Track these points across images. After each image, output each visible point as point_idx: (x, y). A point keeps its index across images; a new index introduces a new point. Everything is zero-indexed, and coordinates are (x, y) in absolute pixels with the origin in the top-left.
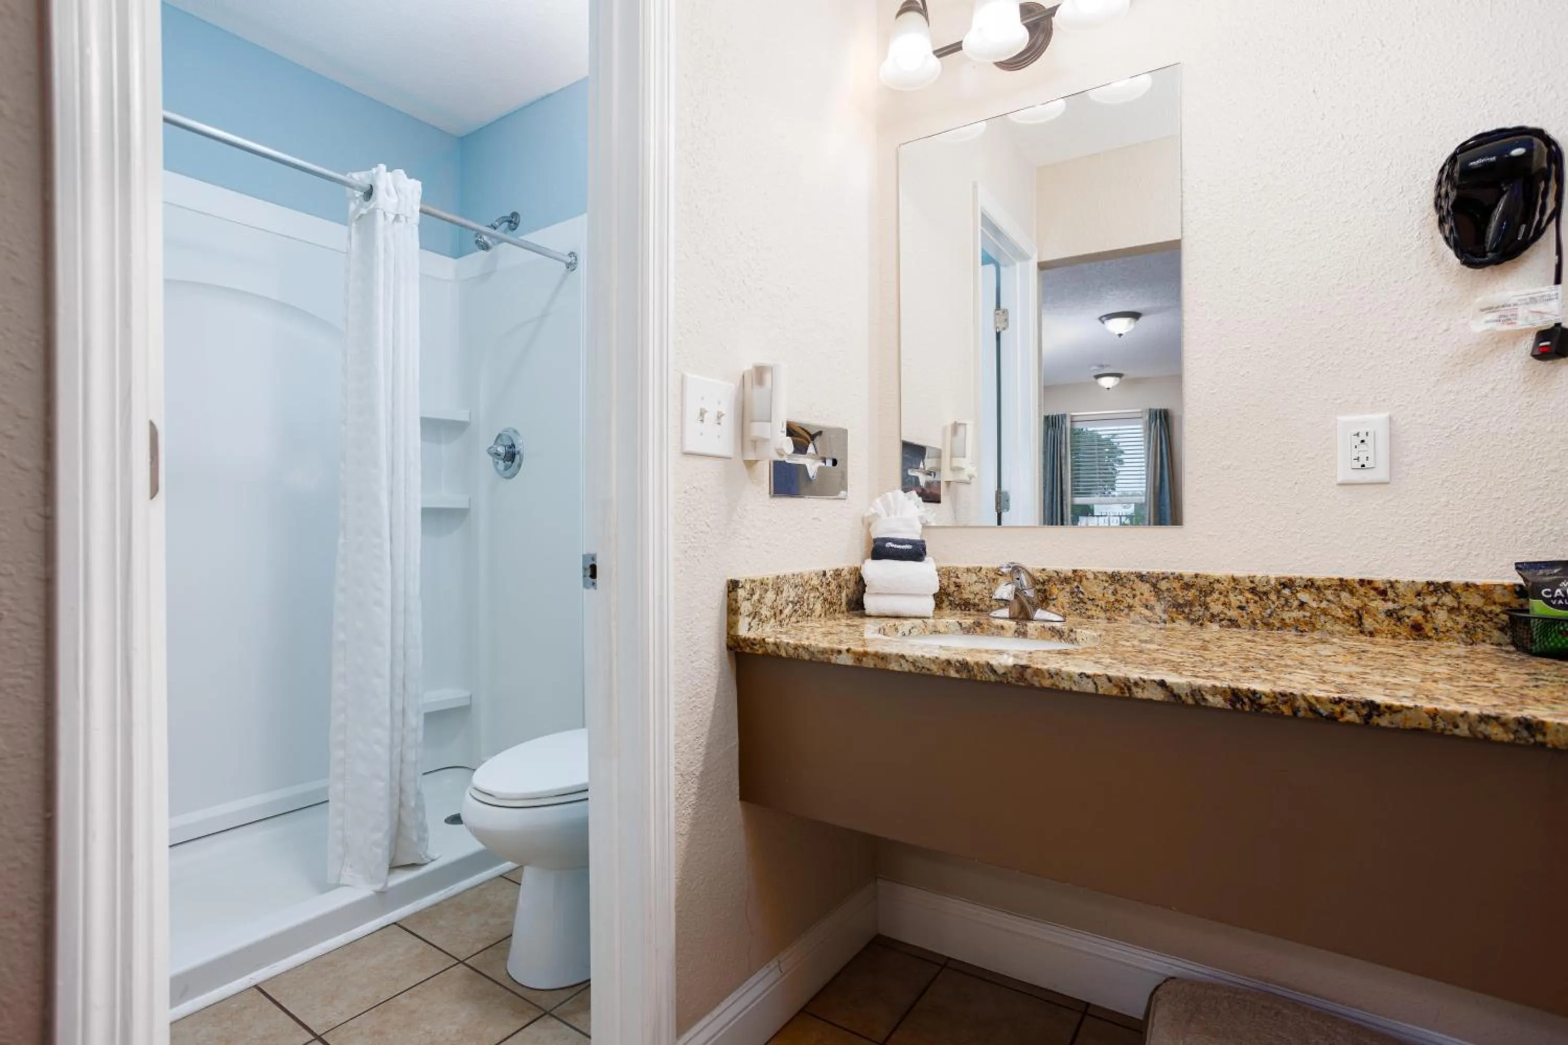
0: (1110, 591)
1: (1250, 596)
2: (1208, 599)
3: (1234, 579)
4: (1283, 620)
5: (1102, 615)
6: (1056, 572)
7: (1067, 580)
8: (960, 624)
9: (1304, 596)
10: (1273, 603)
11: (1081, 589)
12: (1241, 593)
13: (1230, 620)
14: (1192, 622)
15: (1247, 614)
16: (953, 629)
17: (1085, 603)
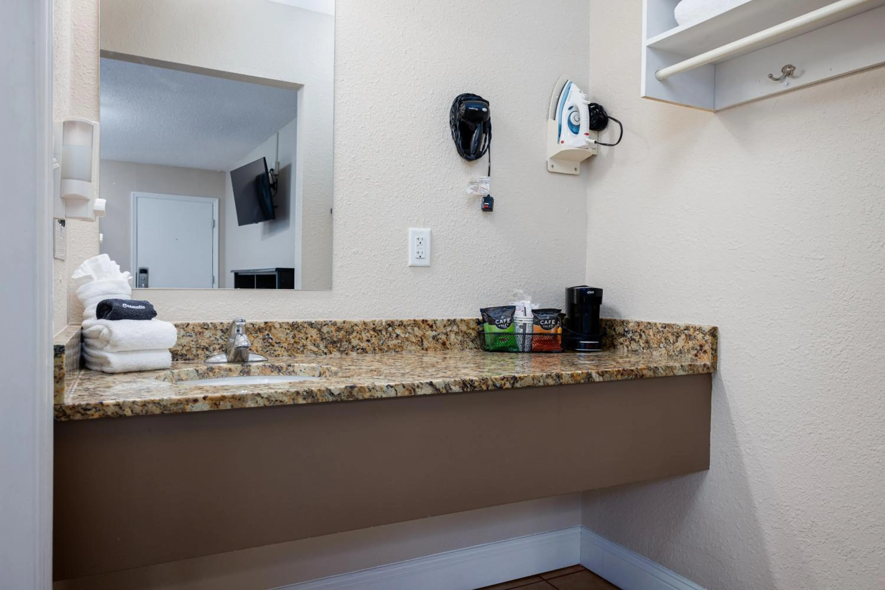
0: (291, 336)
1: (372, 333)
2: (351, 337)
3: (365, 323)
4: (389, 346)
5: (286, 353)
6: (252, 324)
7: (260, 330)
8: (197, 371)
9: (398, 331)
10: (384, 336)
11: (270, 336)
12: (368, 331)
13: (362, 349)
14: (342, 352)
15: (371, 344)
16: (192, 375)
17: (273, 346)
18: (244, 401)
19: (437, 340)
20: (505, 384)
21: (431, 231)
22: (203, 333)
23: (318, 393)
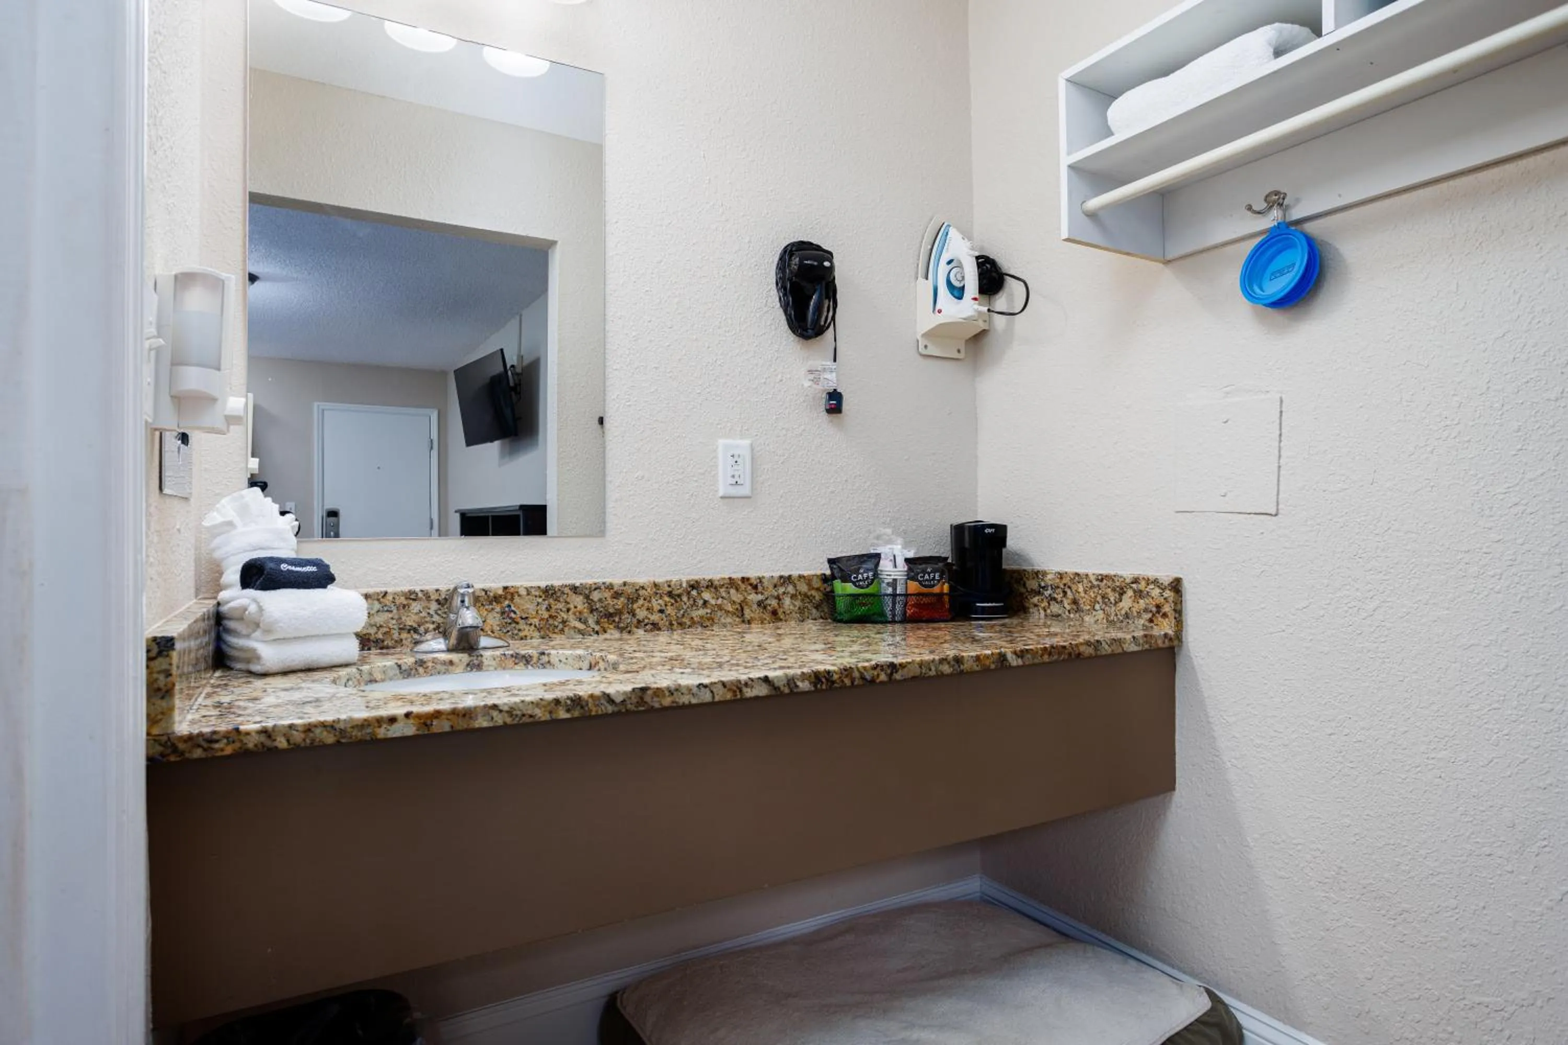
0: (544, 607)
1: (667, 599)
2: (635, 606)
3: (656, 585)
4: (692, 618)
5: (536, 634)
6: (483, 590)
7: (497, 599)
8: (399, 666)
9: (706, 595)
10: (685, 604)
11: (513, 608)
12: (661, 597)
13: (653, 624)
14: (622, 630)
15: (666, 617)
16: (391, 673)
17: (517, 623)
18: (471, 718)
19: (765, 608)
20: (878, 675)
21: (751, 445)
22: (409, 606)
23: (590, 700)
